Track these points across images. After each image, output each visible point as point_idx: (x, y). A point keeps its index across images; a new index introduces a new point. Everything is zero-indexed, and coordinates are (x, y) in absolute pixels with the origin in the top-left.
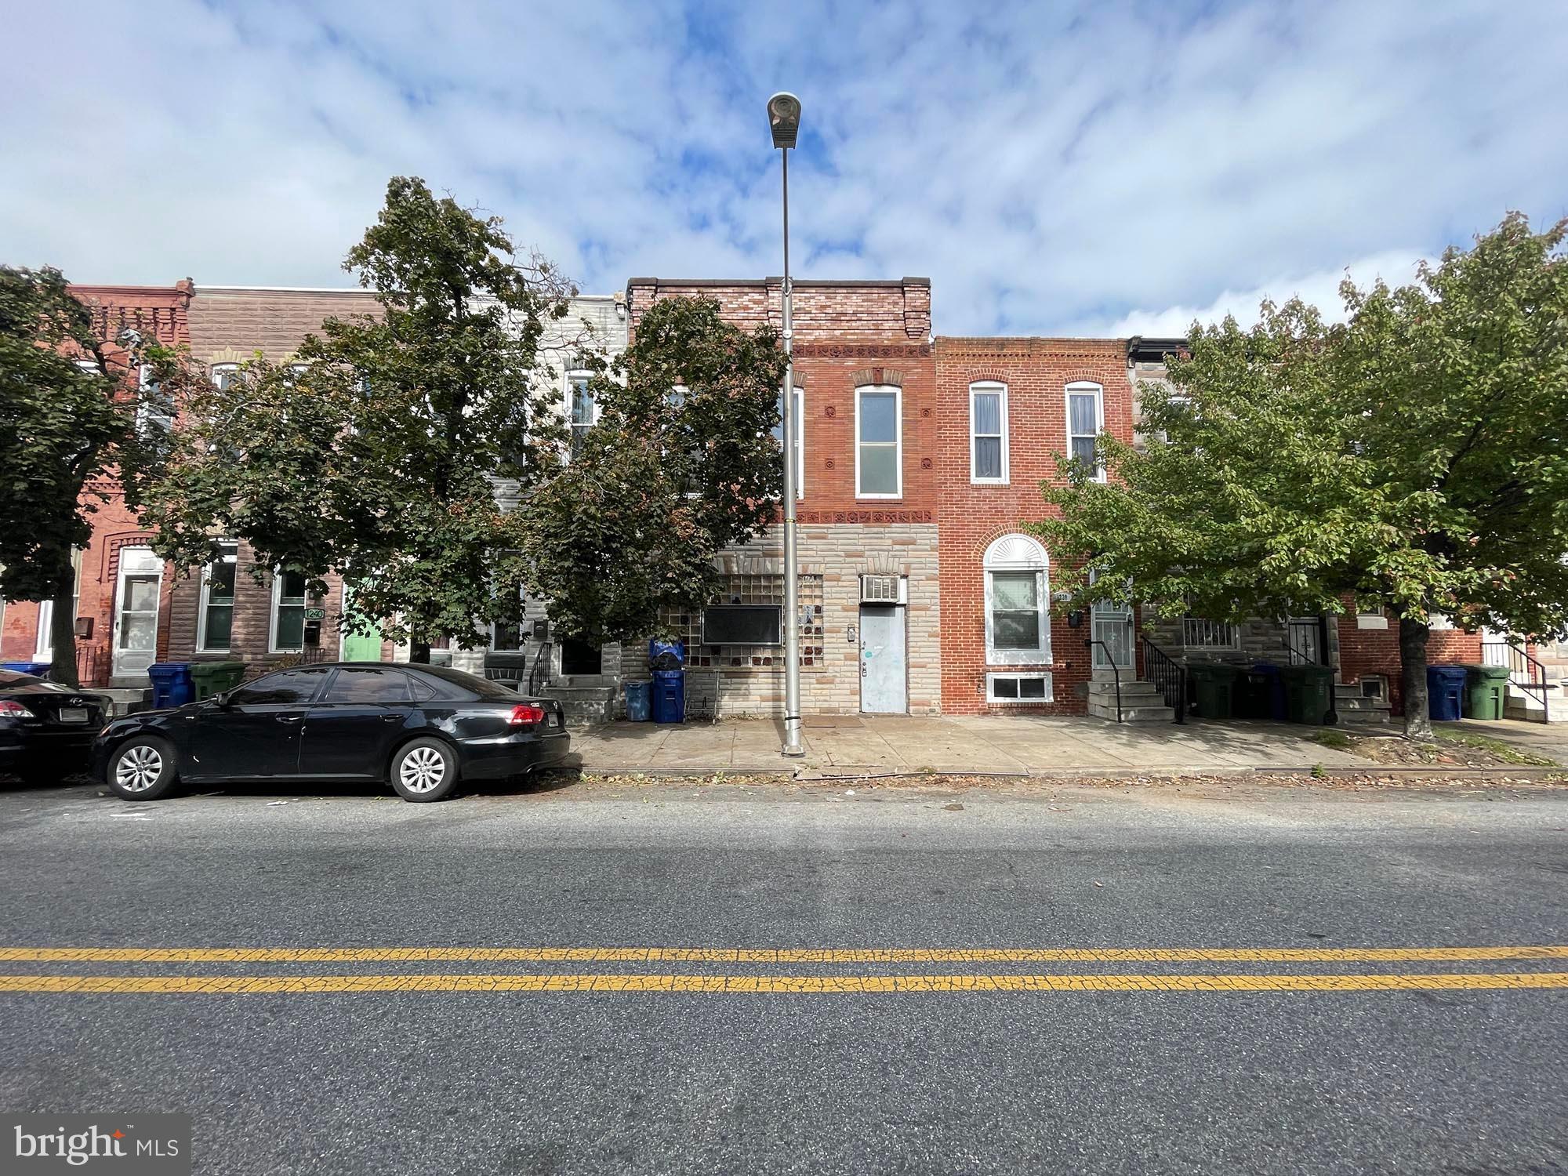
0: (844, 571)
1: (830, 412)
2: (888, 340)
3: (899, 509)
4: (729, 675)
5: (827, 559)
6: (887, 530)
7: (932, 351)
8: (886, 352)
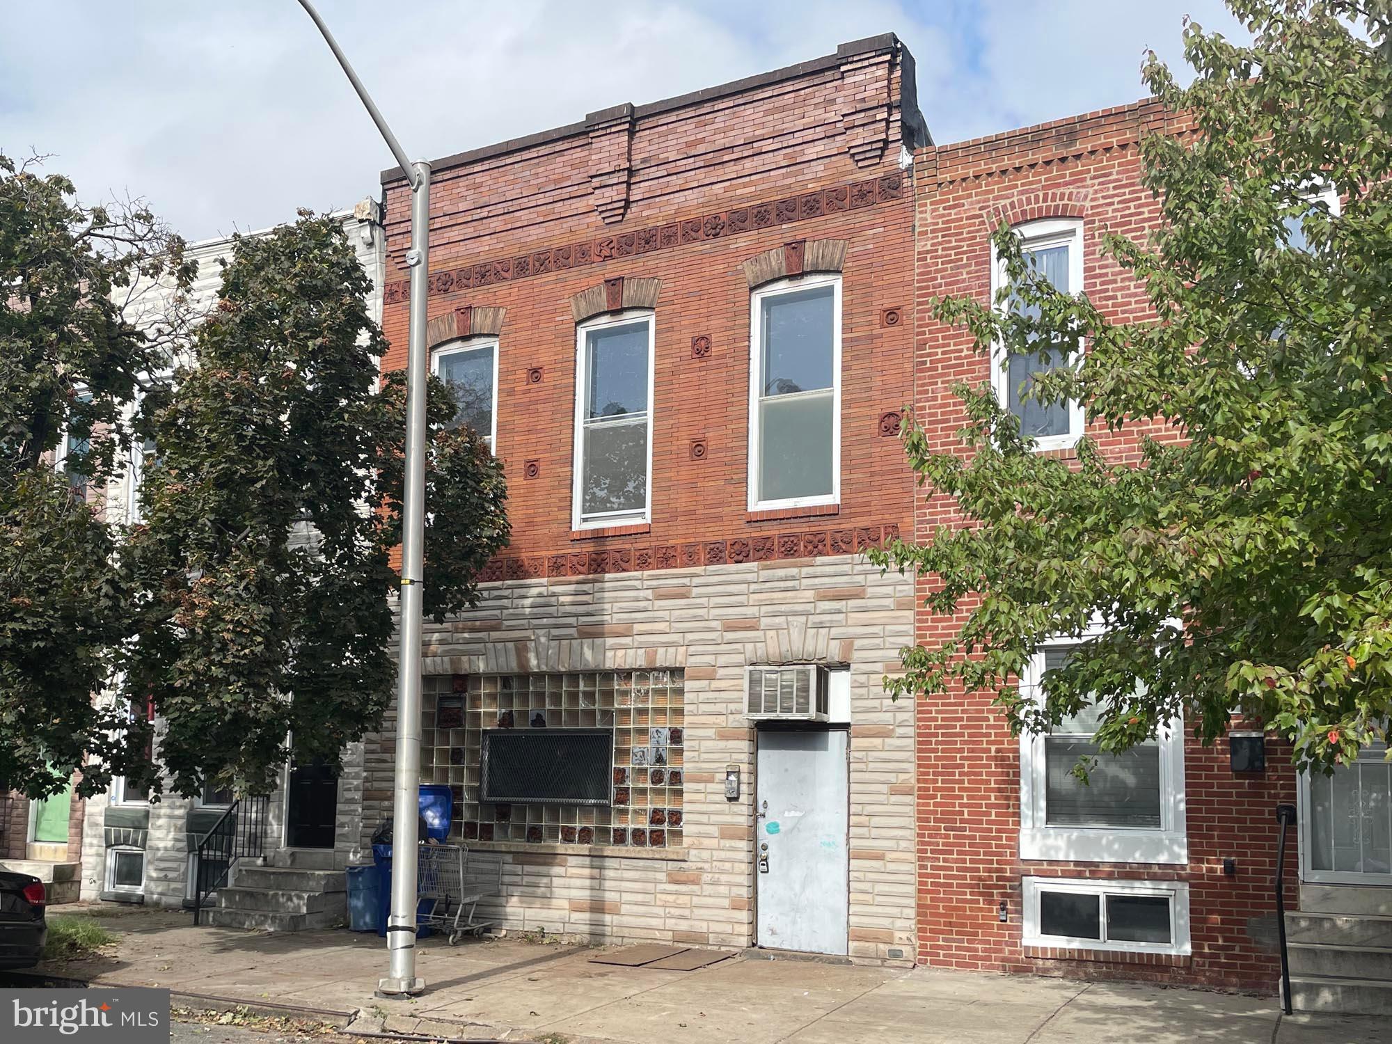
0: (722, 660)
1: (701, 347)
2: (817, 179)
3: (830, 525)
4: (523, 858)
5: (689, 636)
6: (805, 570)
7: (906, 183)
8: (810, 205)
